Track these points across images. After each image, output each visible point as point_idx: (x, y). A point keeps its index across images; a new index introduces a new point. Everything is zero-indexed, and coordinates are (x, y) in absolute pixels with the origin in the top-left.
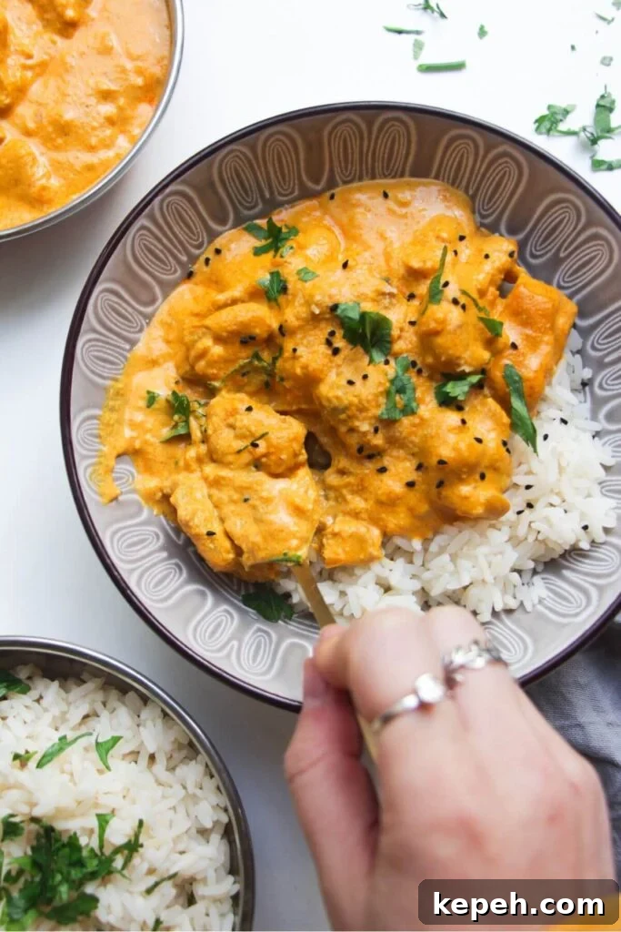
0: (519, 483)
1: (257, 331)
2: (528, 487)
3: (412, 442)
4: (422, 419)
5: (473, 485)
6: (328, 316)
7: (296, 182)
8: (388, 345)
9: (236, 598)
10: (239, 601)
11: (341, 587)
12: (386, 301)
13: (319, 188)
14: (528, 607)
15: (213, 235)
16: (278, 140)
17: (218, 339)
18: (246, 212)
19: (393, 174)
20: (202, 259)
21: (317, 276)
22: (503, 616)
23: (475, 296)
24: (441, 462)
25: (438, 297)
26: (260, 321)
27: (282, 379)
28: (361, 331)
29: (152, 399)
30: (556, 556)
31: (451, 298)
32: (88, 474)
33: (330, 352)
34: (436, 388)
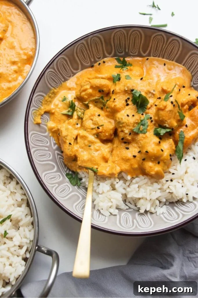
0: (171, 172)
1: (105, 89)
2: (173, 174)
3: (140, 143)
4: (146, 136)
5: (154, 164)
6: (129, 92)
7: (138, 50)
8: (145, 109)
9: (64, 173)
10: (65, 174)
11: (99, 182)
12: (150, 95)
13: (144, 55)
14: (158, 214)
15: (105, 57)
16: (136, 33)
17: (92, 87)
18: (118, 53)
19: (170, 59)
20: (98, 63)
21: (131, 79)
22: (149, 214)
23: (180, 104)
24: (147, 152)
25: (167, 99)
26: (107, 86)
27: (107, 108)
28: (138, 101)
29: (65, 99)
30: (174, 201)
31: (171, 101)
32: (33, 112)
33: (125, 104)
34: (155, 129)
